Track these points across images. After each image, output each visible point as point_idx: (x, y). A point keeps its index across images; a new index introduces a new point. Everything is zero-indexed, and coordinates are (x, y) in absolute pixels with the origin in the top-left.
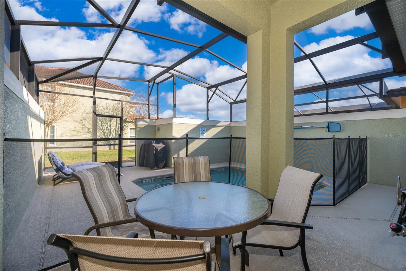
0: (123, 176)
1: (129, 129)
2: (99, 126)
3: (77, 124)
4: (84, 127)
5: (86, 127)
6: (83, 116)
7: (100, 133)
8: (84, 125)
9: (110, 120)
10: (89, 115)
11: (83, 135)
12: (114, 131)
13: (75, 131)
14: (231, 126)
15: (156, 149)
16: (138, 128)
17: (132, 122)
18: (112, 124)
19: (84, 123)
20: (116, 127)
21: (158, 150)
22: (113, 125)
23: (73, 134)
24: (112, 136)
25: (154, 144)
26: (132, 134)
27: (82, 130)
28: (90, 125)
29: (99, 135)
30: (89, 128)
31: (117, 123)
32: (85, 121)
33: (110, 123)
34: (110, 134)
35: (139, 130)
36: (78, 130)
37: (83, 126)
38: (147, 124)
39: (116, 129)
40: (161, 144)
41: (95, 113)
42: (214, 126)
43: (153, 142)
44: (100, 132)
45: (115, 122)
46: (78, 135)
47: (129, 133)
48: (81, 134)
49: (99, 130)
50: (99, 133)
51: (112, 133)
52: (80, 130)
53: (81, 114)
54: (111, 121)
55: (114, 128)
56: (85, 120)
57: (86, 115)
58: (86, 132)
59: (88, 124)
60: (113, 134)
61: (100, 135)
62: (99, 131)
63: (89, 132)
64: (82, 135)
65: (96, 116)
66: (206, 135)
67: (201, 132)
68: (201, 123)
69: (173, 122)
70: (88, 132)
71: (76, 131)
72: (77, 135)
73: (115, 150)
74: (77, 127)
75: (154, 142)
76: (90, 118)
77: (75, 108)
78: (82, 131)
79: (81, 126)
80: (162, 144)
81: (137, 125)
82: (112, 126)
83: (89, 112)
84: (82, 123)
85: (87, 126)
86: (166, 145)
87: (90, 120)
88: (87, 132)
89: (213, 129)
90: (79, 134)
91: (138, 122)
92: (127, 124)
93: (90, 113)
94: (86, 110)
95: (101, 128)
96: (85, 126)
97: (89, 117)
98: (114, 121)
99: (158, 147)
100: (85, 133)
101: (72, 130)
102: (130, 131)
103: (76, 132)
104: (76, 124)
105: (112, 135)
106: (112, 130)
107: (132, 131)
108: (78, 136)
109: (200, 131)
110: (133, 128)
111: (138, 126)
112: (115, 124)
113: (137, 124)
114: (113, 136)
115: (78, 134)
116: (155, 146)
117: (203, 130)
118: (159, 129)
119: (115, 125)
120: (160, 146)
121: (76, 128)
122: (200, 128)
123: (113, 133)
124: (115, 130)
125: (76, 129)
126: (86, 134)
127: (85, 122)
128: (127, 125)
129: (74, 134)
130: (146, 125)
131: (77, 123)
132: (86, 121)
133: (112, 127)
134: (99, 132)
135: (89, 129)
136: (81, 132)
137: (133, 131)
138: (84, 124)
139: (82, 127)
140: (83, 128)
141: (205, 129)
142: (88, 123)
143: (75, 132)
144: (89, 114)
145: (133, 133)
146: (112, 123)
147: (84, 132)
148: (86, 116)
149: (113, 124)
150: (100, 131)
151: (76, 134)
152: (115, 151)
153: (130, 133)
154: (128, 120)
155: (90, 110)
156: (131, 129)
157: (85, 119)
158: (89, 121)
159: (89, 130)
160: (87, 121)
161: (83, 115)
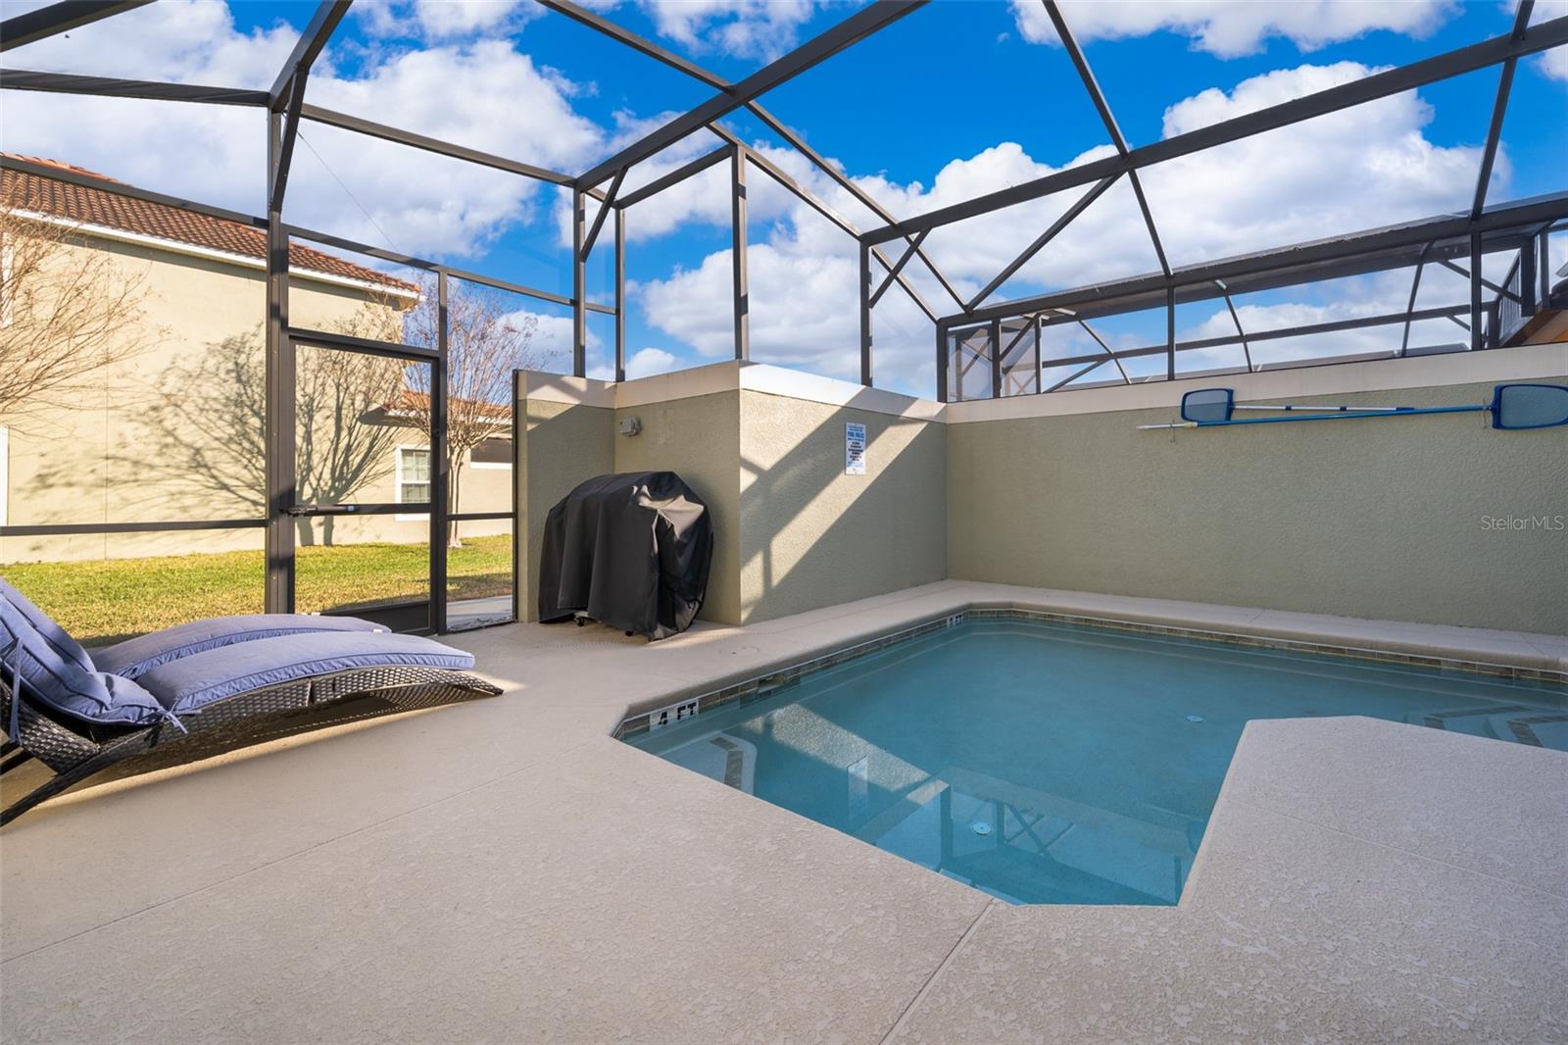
0: (512, 693)
1: (398, 453)
2: (249, 440)
3: (134, 425)
4: (170, 440)
5: (181, 443)
6: (165, 390)
7: (255, 472)
8: (169, 433)
9: (308, 413)
10: (199, 386)
11: (164, 482)
12: (326, 460)
13: (121, 463)
14: (948, 422)
15: (664, 529)
16: (532, 420)
17: (417, 422)
18: (317, 430)
19: (168, 424)
20: (337, 444)
21: (678, 531)
22: (320, 433)
23: (105, 476)
24: (318, 484)
25: (645, 502)
26: (414, 473)
27: (160, 454)
28: (202, 432)
29: (249, 482)
30: (198, 445)
31: (343, 424)
32: (176, 415)
33: (305, 426)
34: (308, 474)
35: (533, 430)
36: (135, 458)
37: (165, 436)
38: (574, 402)
39: (336, 450)
40: (682, 497)
41: (284, 322)
42: (896, 420)
43: (636, 489)
44: (257, 465)
45: (332, 421)
46: (136, 481)
47: (399, 472)
48: (154, 474)
49: (248, 456)
50: (250, 470)
51: (317, 473)
52: (147, 455)
53: (153, 379)
54: (311, 418)
55: (326, 446)
56: (178, 410)
57: (179, 385)
58: (178, 468)
59: (194, 427)
60: (321, 474)
61: (257, 478)
62: (250, 461)
63: (199, 465)
64: (158, 480)
65: (291, 337)
66: (866, 458)
67: (849, 444)
68: (849, 402)
69: (742, 384)
70: (194, 465)
71: (124, 459)
72: (133, 478)
73: (332, 546)
74: (129, 439)
75: (645, 489)
76: (200, 402)
77: (117, 342)
78: (157, 461)
79: (153, 439)
80: (687, 499)
81: (520, 405)
82: (314, 438)
83: (199, 370)
84: (161, 421)
85: (187, 439)
86: (705, 508)
87: (202, 410)
88: (185, 466)
89: (891, 431)
90: (144, 474)
91: (533, 387)
92: (387, 431)
93: (200, 374)
94: (179, 363)
95: (259, 448)
96: (176, 438)
97: (196, 394)
98: (328, 417)
99: (670, 514)
100: (172, 471)
101: (104, 454)
102: (404, 460)
103: (127, 467)
104: (128, 429)
105: (319, 480)
106: (316, 458)
107: (414, 463)
108: (134, 484)
109: (848, 437)
110: (418, 448)
111: (532, 411)
112: (334, 429)
113: (521, 397)
114: (322, 483)
115: (135, 474)
116: (659, 512)
117: (858, 435)
118: (641, 429)
119: (332, 435)
120: (680, 513)
121: (123, 445)
122: (848, 424)
123: (320, 469)
124: (331, 456)
125: (129, 452)
126: (180, 476)
127: (175, 420)
128: (389, 434)
129: (109, 476)
130: (570, 407)
131: (131, 421)
132: (182, 414)
133: (314, 444)
134: (250, 467)
135: (198, 451)
136: (151, 467)
137: (417, 463)
138: (170, 428)
139: (157, 443)
140: (166, 446)
141: (864, 432)
142: (193, 422)
143: (123, 466)
144: (198, 382)
145: (418, 470)
146: (314, 426)
147: (168, 466)
148: (180, 390)
149: (320, 429)
150: (254, 461)
151: (125, 478)
152: (333, 554)
153: (405, 469)
154: (392, 413)
155: (203, 363)
156: (406, 453)
157: (176, 405)
158: (197, 413)
159: (195, 454)
160: (187, 414)
161: (163, 385)
